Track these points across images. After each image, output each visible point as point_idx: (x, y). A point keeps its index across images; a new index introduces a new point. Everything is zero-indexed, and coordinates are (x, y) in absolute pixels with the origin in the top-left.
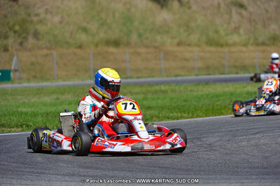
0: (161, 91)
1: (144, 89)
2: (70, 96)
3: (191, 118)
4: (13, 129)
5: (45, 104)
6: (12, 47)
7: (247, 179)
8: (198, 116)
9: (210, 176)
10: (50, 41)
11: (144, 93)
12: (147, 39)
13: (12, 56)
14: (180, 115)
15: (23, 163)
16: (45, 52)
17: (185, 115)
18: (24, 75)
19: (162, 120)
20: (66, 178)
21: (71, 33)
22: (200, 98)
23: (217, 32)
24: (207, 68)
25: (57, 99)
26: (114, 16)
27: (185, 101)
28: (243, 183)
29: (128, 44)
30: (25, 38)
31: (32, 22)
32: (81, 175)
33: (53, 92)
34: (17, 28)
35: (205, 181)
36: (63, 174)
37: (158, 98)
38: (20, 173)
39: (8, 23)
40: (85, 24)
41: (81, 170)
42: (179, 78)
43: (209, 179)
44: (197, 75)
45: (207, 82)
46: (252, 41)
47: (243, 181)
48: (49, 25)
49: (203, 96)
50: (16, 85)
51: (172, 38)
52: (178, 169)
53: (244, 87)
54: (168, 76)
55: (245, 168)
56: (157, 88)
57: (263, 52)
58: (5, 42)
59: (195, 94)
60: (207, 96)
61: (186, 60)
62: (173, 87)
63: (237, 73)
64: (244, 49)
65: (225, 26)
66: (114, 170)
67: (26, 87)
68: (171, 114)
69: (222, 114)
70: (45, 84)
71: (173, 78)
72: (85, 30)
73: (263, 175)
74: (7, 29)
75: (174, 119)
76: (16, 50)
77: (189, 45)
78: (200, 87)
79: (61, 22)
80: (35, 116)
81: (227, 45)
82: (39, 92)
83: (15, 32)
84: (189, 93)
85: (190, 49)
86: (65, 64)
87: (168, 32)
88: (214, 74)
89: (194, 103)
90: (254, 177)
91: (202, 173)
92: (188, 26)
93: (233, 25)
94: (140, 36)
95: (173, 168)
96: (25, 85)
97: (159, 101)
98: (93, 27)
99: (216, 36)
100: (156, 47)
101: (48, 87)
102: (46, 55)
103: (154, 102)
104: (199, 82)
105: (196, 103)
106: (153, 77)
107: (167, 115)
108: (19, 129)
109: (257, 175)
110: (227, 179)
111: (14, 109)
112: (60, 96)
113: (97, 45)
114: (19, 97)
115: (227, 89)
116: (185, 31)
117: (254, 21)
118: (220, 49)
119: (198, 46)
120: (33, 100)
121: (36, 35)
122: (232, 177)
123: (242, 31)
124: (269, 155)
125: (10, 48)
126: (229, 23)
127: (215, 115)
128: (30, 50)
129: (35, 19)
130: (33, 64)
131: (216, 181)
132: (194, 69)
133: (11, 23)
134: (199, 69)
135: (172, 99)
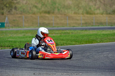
0: (68, 33)
1: (60, 32)
2: (29, 34)
3: (80, 44)
4: (6, 48)
5: (19, 38)
6: (5, 13)
7: (104, 71)
8: (83, 44)
9: (88, 70)
10: (21, 11)
11: (60, 33)
12: (61, 11)
13: (5, 17)
14: (75, 43)
15: (11, 63)
16: (20, 15)
17: (77, 43)
18: (10, 25)
19: (68, 45)
20: (29, 69)
21: (30, 8)
22: (83, 36)
23: (90, 8)
24: (86, 23)
25: (24, 35)
26: (48, 1)
27: (77, 37)
28: (102, 73)
29: (53, 13)
30: (11, 10)
31: (14, 3)
32: (35, 68)
33: (23, 32)
34: (8, 5)
35: (87, 72)
36: (28, 68)
37: (66, 36)
38: (9, 67)
39: (4, 3)
40: (36, 5)
41: (35, 66)
42: (75, 28)
43: (88, 71)
44: (82, 26)
45: (86, 29)
46: (105, 13)
47: (102, 72)
48: (21, 5)
49: (84, 35)
50: (7, 29)
51: (72, 11)
52: (75, 66)
53: (102, 32)
54: (70, 27)
55: (103, 67)
56: (66, 31)
57: (109, 17)
58: (2, 11)
59: (81, 34)
60: (86, 35)
61: (77, 20)
62: (72, 31)
63: (99, 26)
64: (101, 16)
65: (94, 6)
66: (48, 66)
67: (11, 30)
68: (71, 43)
69: (92, 43)
70: (19, 29)
71: (72, 28)
72: (36, 7)
73: (110, 70)
74: (3, 6)
75: (73, 45)
76: (7, 14)
77: (79, 14)
78: (83, 31)
79: (26, 3)
80: (15, 42)
81: (94, 14)
82: (17, 32)
83: (7, 7)
84: (79, 34)
85: (79, 15)
86: (27, 21)
87: (70, 8)
88: (89, 26)
89: (81, 38)
90: (107, 70)
91: (85, 68)
92: (78, 6)
93: (97, 6)
94: (59, 10)
95: (73, 66)
96: (11, 29)
97: (67, 37)
98: (39, 6)
99: (90, 10)
100: (65, 15)
101: (20, 30)
102: (20, 17)
103: (65, 37)
104: (83, 29)
105: (82, 38)
106: (64, 27)
107: (70, 43)
108: (9, 48)
109: (108, 70)
110: (96, 71)
111: (6, 39)
112: (26, 34)
113: (41, 13)
114: (8, 34)
115: (94, 33)
116: (77, 8)
117: (106, 4)
118: (91, 16)
119: (83, 14)
120: (15, 35)
121: (16, 8)
122: (98, 70)
123: (101, 9)
124: (112, 61)
125: (4, 14)
126: (95, 5)
127: (90, 44)
128: (13, 15)
129: (15, 2)
130: (14, 20)
131: (91, 72)
132: (80, 23)
133: (5, 3)
134: (83, 24)
135: (72, 36)
